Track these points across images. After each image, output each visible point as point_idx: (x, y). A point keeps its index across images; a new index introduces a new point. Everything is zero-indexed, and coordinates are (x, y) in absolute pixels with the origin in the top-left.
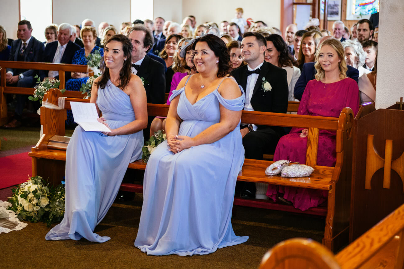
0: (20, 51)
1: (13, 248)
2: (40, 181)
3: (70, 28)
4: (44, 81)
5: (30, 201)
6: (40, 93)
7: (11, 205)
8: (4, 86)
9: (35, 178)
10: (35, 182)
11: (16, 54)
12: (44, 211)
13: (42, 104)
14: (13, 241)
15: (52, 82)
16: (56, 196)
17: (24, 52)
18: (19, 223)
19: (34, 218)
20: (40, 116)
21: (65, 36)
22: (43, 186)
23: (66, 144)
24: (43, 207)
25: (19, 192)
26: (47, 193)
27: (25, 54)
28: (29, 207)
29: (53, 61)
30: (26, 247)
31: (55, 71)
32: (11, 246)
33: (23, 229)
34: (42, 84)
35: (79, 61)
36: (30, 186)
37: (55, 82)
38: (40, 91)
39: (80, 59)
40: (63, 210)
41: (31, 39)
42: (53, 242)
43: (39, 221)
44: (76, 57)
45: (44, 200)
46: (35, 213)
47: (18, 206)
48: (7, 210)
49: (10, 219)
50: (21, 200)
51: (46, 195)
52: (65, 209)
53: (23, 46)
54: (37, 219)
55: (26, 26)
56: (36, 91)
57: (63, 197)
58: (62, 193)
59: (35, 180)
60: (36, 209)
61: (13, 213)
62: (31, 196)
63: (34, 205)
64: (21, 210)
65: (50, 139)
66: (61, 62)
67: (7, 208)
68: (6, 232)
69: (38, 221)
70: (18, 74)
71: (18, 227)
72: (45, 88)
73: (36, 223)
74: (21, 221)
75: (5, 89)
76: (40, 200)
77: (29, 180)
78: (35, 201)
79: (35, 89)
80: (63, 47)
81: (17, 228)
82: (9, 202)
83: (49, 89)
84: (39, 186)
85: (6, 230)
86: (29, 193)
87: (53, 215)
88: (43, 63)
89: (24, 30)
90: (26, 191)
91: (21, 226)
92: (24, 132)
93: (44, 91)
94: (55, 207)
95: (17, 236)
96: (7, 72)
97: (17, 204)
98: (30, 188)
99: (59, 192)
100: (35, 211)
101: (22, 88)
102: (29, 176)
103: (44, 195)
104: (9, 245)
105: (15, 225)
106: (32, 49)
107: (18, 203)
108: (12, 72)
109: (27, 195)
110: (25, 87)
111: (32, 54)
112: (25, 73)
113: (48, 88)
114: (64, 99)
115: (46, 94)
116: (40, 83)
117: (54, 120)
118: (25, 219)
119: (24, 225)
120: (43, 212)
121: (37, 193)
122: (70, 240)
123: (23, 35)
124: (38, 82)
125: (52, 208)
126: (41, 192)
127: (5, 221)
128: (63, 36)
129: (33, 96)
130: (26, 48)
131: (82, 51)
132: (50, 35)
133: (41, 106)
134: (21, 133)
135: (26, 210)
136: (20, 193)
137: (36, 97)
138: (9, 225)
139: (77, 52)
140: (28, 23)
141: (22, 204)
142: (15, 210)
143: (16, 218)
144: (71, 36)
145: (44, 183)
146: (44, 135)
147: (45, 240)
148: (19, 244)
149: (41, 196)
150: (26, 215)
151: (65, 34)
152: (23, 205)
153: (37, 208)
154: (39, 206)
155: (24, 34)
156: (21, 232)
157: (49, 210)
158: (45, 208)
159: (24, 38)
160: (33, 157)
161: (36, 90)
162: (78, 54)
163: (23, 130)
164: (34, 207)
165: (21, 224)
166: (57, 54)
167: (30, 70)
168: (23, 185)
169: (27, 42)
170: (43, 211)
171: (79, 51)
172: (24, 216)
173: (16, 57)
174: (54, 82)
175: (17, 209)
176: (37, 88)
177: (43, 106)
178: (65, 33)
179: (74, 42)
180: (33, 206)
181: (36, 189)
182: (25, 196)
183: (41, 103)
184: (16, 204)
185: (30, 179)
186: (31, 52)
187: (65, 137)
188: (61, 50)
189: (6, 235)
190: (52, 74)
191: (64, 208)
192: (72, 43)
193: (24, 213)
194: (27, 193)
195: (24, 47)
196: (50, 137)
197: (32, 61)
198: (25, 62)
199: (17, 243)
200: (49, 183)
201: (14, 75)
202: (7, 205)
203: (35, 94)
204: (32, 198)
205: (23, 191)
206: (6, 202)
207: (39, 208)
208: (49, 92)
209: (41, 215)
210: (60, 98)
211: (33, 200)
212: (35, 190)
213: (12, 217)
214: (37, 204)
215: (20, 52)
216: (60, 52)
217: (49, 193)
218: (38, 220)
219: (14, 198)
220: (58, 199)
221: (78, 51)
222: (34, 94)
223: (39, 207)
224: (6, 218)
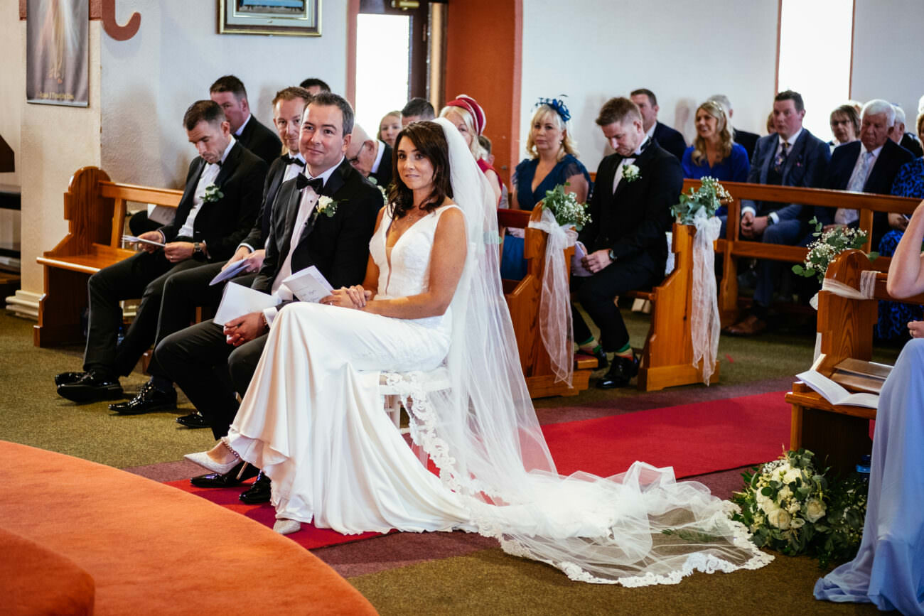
0: (773, 159)
1: (741, 608)
2: (807, 460)
3: (889, 110)
4: (830, 232)
5: (783, 505)
6: (820, 259)
7: (738, 510)
8: (733, 240)
9: (797, 452)
10: (796, 462)
11: (765, 166)
12: (814, 530)
13: (823, 284)
14: (741, 594)
15: (847, 234)
16: (843, 499)
17: (782, 163)
18: (755, 554)
19: (789, 543)
20: (816, 311)
21: (875, 130)
22: (813, 474)
23: (881, 382)
24: (811, 521)
25: (758, 481)
26: (822, 489)
27: (784, 167)
28: (780, 518)
29: (848, 186)
30: (770, 611)
31: (851, 211)
32: (735, 605)
33: (765, 566)
34: (826, 239)
35: (910, 189)
36: (784, 471)
37: (855, 235)
38: (821, 254)
39: (911, 185)
40: (858, 533)
41: (800, 135)
42: (833, 606)
43: (802, 552)
44: (902, 178)
45: (816, 505)
46: (793, 534)
47: (754, 514)
48: (729, 520)
49: (736, 542)
50: (763, 502)
51: (821, 494)
52: (863, 532)
53: (780, 150)
54: (797, 547)
55: (791, 104)
56: (810, 253)
57: (860, 504)
58: (857, 495)
59: (797, 458)
60: (794, 525)
61: (742, 529)
62: (785, 493)
63: (792, 515)
64: (761, 523)
65: (836, 367)
66: (865, 190)
67: (731, 515)
68: (727, 571)
69: (799, 554)
70: (767, 214)
71: (754, 562)
72: (832, 248)
73: (794, 556)
74: (760, 548)
75: (735, 246)
76: (806, 504)
77: (784, 456)
78: (794, 507)
79: (809, 249)
80: (873, 155)
81: (752, 565)
82: (735, 503)
83: (841, 252)
84: (806, 472)
85: (726, 565)
86: (782, 488)
87: (834, 541)
88: (824, 190)
89: (787, 112)
90: (776, 483)
91: (760, 560)
92: (772, 346)
93: (829, 254)
94: (841, 525)
95: (750, 583)
96: (742, 208)
97: (754, 510)
98: (785, 476)
99: (851, 491)
100: (794, 529)
101: (772, 245)
102: (783, 446)
103: (816, 493)
104: (732, 600)
105: (747, 556)
106: (800, 157)
107: (755, 508)
108: (754, 208)
109: (778, 491)
110: (778, 243)
111: (800, 167)
112: (783, 211)
113: (839, 247)
114: (874, 277)
115: (832, 261)
116: (820, 237)
117: (849, 322)
118: (769, 545)
119: (767, 558)
120: (812, 534)
121: (799, 489)
122: (871, 604)
123: (784, 124)
124: (816, 234)
125: (832, 526)
126: (810, 487)
127: (724, 544)
128: (871, 130)
129: (804, 266)
130: (787, 154)
131: (917, 164)
132: (840, 126)
133: (821, 288)
134: (764, 347)
135: (773, 525)
136: (761, 485)
137: (810, 269)
138: (733, 555)
139: (905, 168)
140: (797, 99)
141: (764, 510)
142: (748, 523)
143: (749, 540)
144: (891, 129)
145: (816, 466)
146: (823, 356)
147: (814, 598)
148: (754, 601)
149: (808, 495)
150: (772, 537)
151: (876, 126)
152: (766, 514)
153: (798, 523)
154: (802, 517)
155: (786, 121)
156: (759, 574)
157: (827, 531)
158: (817, 525)
159: (784, 131)
160: (795, 405)
161: (810, 251)
162: (907, 173)
163: (770, 341)
164: (792, 519)
165: (759, 556)
166: (859, 171)
167: (793, 206)
168: (769, 467)
169: (792, 140)
170: (811, 532)
171: (909, 165)
172: (767, 538)
173: (763, 176)
174: (853, 235)
175: (752, 521)
176: (814, 247)
177: (824, 288)
178: (878, 122)
179: (899, 143)
180: (789, 517)
181: (798, 479)
182: (772, 491)
183: (820, 282)
184: (751, 509)
185: (785, 454)
186: (798, 164)
187: (870, 362)
188: (866, 161)
189: (726, 577)
190: (844, 215)
191: (861, 529)
192: (895, 145)
193: (768, 531)
194: (778, 487)
195: (784, 152)
196: (836, 362)
197: (799, 184)
198: (783, 186)
199: (749, 599)
200: (828, 468)
201: (759, 214)
202: (731, 510)
203: (808, 261)
204: (789, 499)
205: (768, 480)
206: (727, 502)
207: (803, 524)
208: (839, 259)
209: (806, 540)
210: (864, 272)
211: (790, 504)
212: (795, 481)
213: (741, 537)
214: (799, 514)
215: (774, 163)
216: (864, 167)
217: (827, 490)
218: (798, 551)
219: (747, 495)
220: (848, 505)
221: (907, 165)
222: (805, 261)
223: (803, 520)
224: (729, 537)
